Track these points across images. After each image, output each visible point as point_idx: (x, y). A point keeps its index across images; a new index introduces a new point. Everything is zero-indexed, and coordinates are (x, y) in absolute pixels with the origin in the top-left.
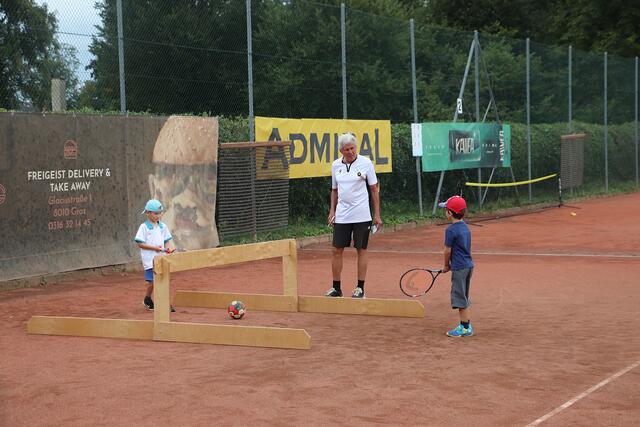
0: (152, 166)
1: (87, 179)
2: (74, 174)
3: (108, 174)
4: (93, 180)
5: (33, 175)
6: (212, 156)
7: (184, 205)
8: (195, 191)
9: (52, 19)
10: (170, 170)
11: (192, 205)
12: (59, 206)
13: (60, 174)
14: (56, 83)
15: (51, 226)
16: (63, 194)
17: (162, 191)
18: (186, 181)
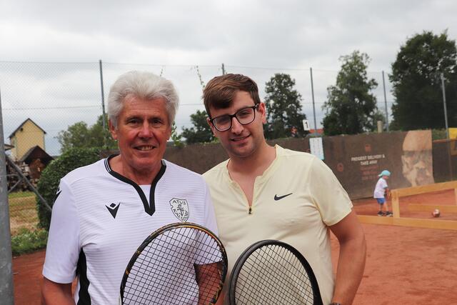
0: (402, 152)
1: (375, 159)
2: (370, 157)
3: (384, 157)
4: (378, 160)
5: (354, 159)
6: (430, 146)
7: (420, 168)
8: (424, 162)
9: (375, 99)
10: (411, 153)
11: (423, 167)
12: (365, 171)
13: (364, 158)
14: (379, 122)
15: (364, 179)
16: (366, 166)
17: (408, 162)
18: (419, 157)
